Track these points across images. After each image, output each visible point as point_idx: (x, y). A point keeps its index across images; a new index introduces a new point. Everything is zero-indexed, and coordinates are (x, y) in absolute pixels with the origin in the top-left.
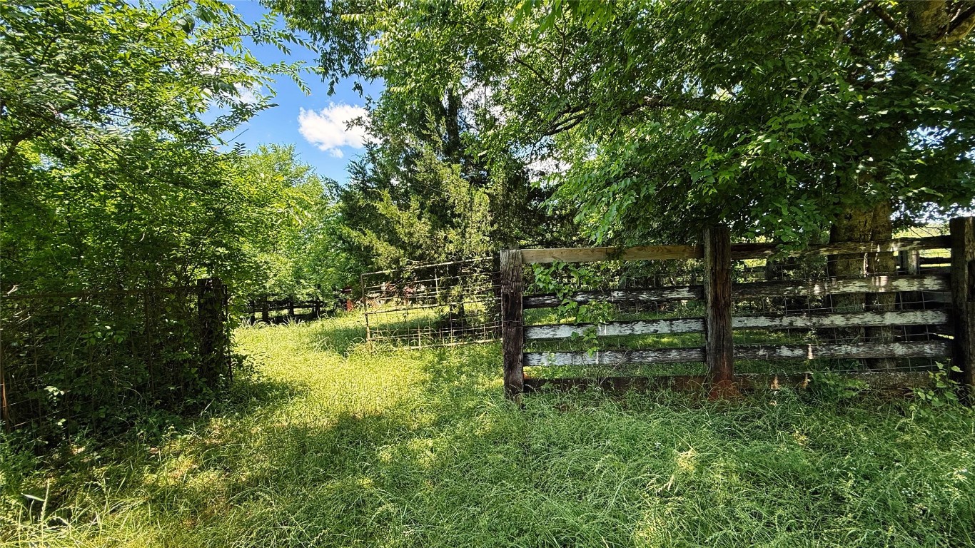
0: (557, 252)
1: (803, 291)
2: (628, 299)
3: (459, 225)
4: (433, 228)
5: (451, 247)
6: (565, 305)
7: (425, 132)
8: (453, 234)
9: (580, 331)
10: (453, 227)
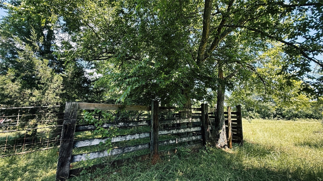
0: (97, 105)
1: (175, 122)
2: (125, 126)
3: (41, 88)
4: (23, 87)
5: (34, 99)
6: (98, 129)
7: (29, 40)
8: (36, 92)
9: (103, 141)
10: (38, 88)
